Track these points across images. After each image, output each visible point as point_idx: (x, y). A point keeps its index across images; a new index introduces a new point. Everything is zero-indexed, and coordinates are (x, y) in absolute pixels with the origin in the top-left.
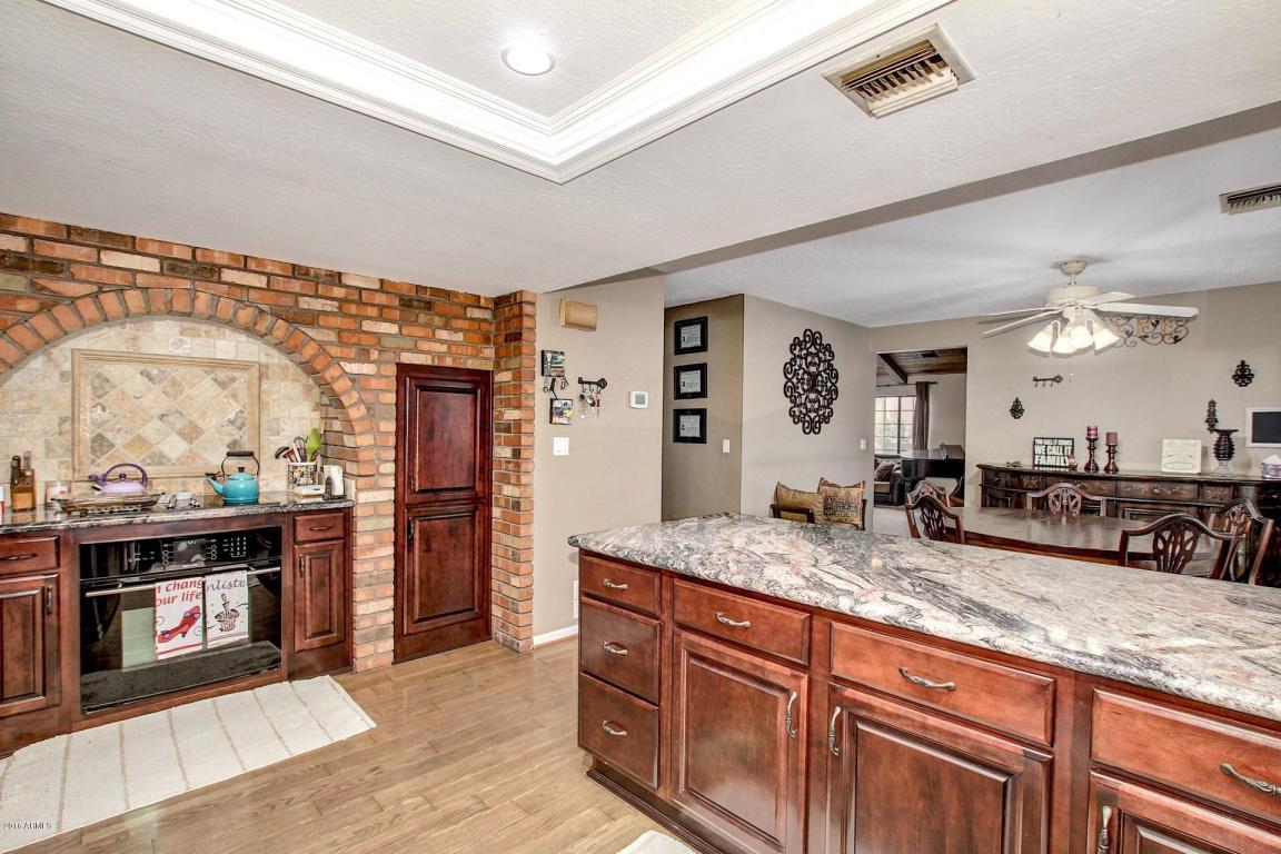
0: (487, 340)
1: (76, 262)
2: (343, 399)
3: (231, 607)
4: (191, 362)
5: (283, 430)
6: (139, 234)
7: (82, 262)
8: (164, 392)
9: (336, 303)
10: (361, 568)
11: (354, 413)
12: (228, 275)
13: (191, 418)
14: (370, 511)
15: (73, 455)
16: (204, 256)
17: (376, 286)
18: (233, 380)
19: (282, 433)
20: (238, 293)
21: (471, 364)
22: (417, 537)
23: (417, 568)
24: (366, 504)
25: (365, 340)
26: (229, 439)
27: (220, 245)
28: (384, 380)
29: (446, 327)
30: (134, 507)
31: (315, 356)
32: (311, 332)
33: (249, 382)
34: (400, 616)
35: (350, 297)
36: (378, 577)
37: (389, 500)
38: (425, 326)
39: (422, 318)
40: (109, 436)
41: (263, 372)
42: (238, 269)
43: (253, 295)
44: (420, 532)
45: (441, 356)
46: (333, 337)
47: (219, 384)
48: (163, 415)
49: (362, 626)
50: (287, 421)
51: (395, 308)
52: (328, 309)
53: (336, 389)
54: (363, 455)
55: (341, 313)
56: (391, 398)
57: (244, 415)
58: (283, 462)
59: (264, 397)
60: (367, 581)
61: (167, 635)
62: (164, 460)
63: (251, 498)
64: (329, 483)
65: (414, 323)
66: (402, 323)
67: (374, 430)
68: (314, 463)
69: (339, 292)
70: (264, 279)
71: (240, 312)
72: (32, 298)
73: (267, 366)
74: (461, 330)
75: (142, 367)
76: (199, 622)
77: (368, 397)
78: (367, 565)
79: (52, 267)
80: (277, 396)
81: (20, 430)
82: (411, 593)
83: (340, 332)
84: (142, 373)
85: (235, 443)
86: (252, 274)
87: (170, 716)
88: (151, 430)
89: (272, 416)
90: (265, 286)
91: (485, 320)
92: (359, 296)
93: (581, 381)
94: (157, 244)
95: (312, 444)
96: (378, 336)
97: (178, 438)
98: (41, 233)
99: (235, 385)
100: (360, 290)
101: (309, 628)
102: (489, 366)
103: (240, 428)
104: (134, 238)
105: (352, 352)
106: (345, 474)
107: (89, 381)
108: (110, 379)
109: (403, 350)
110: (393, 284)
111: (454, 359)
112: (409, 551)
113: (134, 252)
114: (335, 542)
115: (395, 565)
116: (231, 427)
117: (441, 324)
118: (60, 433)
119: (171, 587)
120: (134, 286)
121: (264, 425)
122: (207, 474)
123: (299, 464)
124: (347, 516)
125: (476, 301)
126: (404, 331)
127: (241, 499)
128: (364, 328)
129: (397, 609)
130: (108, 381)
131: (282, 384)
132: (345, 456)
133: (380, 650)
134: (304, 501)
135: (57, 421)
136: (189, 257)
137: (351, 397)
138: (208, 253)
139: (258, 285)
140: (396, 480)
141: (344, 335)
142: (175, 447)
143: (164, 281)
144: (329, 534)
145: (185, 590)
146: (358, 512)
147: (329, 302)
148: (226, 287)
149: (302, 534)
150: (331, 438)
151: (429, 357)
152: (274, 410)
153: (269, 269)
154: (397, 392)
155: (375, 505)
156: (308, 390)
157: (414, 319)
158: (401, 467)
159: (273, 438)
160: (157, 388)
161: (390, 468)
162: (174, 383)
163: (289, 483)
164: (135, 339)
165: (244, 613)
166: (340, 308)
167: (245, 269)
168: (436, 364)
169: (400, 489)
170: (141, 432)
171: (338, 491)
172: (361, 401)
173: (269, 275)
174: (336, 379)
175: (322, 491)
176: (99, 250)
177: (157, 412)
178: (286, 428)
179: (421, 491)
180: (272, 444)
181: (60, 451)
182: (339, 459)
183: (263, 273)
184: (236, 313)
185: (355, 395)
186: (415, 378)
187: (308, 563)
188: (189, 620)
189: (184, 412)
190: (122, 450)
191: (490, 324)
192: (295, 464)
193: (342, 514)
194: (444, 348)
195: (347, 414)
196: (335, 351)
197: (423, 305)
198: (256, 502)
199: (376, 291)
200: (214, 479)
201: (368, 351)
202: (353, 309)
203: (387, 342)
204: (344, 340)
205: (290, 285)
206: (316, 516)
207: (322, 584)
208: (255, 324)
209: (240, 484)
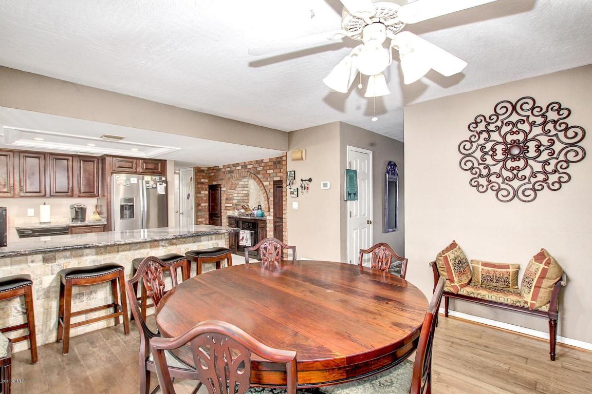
1: (234, 170)
3: (247, 238)
9: (262, 168)
12: (248, 167)
20: (249, 170)
24: (268, 219)
25: (267, 176)
28: (271, 186)
32: (259, 176)
35: (265, 165)
38: (279, 169)
39: (278, 167)
43: (251, 170)
46: (262, 176)
51: (272, 165)
55: (263, 170)
56: (272, 191)
65: (276, 168)
66: (274, 169)
69: (263, 164)
77: (268, 191)
79: (232, 172)
93: (302, 180)
96: (270, 174)
98: (231, 166)
100: (266, 163)
105: (265, 179)
109: (274, 177)
110: (272, 159)
113: (239, 166)
120: (239, 172)
124: (265, 222)
126: (274, 171)
128: (267, 173)
136: (244, 164)
138: (246, 163)
139: (251, 167)
141: (264, 175)
143: (242, 170)
146: (267, 221)
149: (260, 225)
151: (279, 178)
154: (273, 189)
155: (270, 220)
161: (272, 210)
167: (250, 164)
173: (253, 164)
176: (236, 167)
186: (277, 184)
194: (282, 174)
196: (262, 180)
197: (278, 163)
199: (269, 162)
201: (268, 178)
202: (265, 168)
203: (271, 176)
204: (264, 177)
205: (256, 166)
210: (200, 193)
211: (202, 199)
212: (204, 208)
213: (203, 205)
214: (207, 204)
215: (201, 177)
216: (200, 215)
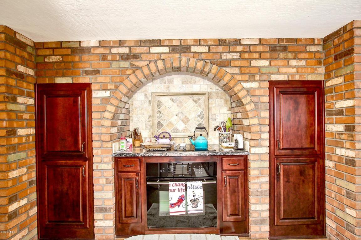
0: (320, 63)
1: (143, 53)
2: (243, 100)
3: (196, 197)
4: (186, 94)
5: (217, 119)
6: (162, 38)
7: (145, 53)
8: (177, 106)
9: (238, 54)
10: (253, 186)
11: (248, 108)
12: (194, 49)
13: (186, 115)
14: (256, 158)
15: (152, 129)
16: (184, 42)
17: (257, 42)
18: (199, 99)
19: (217, 120)
20: (197, 55)
21: (311, 78)
22: (282, 174)
23: (282, 191)
24: (255, 154)
25: (253, 71)
26: (198, 123)
27: (190, 36)
28: (262, 90)
29: (295, 58)
30: (164, 149)
31: (230, 80)
32: (227, 69)
33: (205, 100)
34: (273, 214)
35: (245, 50)
36: (261, 192)
37: (267, 153)
38: (284, 59)
39: (282, 55)
40: (162, 122)
41: (209, 95)
42: (197, 45)
43: (203, 56)
44: (284, 171)
45: (293, 74)
46: (237, 71)
47: (194, 102)
48: (177, 114)
49: (253, 216)
50: (218, 115)
51: (267, 52)
52: (235, 57)
53: (240, 96)
54: (253, 129)
55: (241, 58)
56: (266, 99)
57: (203, 113)
58: (217, 132)
59: (210, 106)
60: (255, 193)
61: (173, 205)
62: (178, 131)
63: (205, 148)
64: (236, 142)
65: (278, 58)
66: (271, 59)
67: (258, 116)
68: (229, 133)
69: (239, 48)
70: (207, 48)
71: (198, 63)
72: (131, 69)
73: (211, 93)
74: (304, 59)
75: (171, 97)
76: (184, 202)
77: (255, 99)
78: (256, 185)
79: (136, 57)
80: (215, 105)
81: (139, 120)
82: (279, 203)
83: (240, 68)
84: (171, 99)
85: (200, 124)
86: (202, 47)
87: (175, 237)
88: (174, 119)
89: (213, 113)
90: (208, 51)
91: (318, 52)
92: (249, 49)
94: (168, 41)
95: (228, 124)
96: (259, 68)
97: (182, 122)
98: (133, 45)
99: (200, 101)
100: (250, 46)
101: (229, 211)
102: (321, 78)
103: (202, 119)
104: (160, 40)
105: (246, 77)
106: (244, 138)
107: (156, 103)
108: (162, 102)
109: (273, 74)
110: (266, 40)
111: (300, 76)
112: (277, 181)
113: (160, 46)
114: (240, 171)
115: (270, 187)
116: (199, 118)
117: (292, 57)
118: (149, 121)
119: (174, 185)
120: (160, 59)
121: (210, 117)
122: (189, 137)
123: (223, 133)
124: (245, 159)
125: (312, 42)
126: (272, 64)
127: (201, 148)
128: (252, 65)
129: (271, 210)
130: (161, 103)
131: (216, 100)
132: (243, 129)
133: (263, 230)
134: (226, 150)
135: (148, 117)
136: (179, 44)
137: (247, 100)
138: (185, 41)
139: (205, 51)
140: (270, 142)
141: (243, 69)
142: (181, 126)
143: (170, 55)
144: (237, 168)
145: (179, 187)
146: (251, 158)
147: (235, 54)
148: (193, 54)
149: (226, 167)
150: (236, 122)
151: (286, 76)
152: (214, 111)
153: (209, 43)
154: (269, 96)
155: (259, 155)
156: (226, 102)
157: (277, 57)
158: (272, 135)
159: (213, 122)
160: (175, 104)
161: (266, 136)
162: (180, 102)
163: (220, 141)
164: (169, 87)
165: (201, 200)
166: (240, 56)
167: (200, 45)
168: (290, 79)
169: (272, 147)
170: (170, 120)
171: (241, 146)
172: (252, 101)
173: (209, 46)
174: (239, 91)
175: (233, 145)
176: (149, 47)
177: (175, 113)
178: (218, 118)
179: (283, 149)
180: (213, 125)
181: (149, 127)
182: (241, 131)
183: (207, 45)
184: (196, 65)
185: (249, 98)
186: (279, 87)
187: (228, 180)
188: (180, 200)
189: (184, 113)
190: (165, 127)
191: (321, 54)
192: (222, 133)
193: (243, 158)
194: (294, 70)
195: (245, 109)
196: (239, 77)
197: (282, 48)
198: (207, 150)
199: (257, 45)
200: (192, 139)
201: (254, 76)
202: (246, 56)
203: (263, 71)
204: (243, 72)
205: (218, 49)
206: (231, 158)
207: (235, 192)
208: (204, 68)
209: (200, 141)
210: (14, 100)
211: (19, 118)
212: (24, 140)
213: (21, 132)
214: (32, 131)
215: (18, 60)
216: (15, 161)
